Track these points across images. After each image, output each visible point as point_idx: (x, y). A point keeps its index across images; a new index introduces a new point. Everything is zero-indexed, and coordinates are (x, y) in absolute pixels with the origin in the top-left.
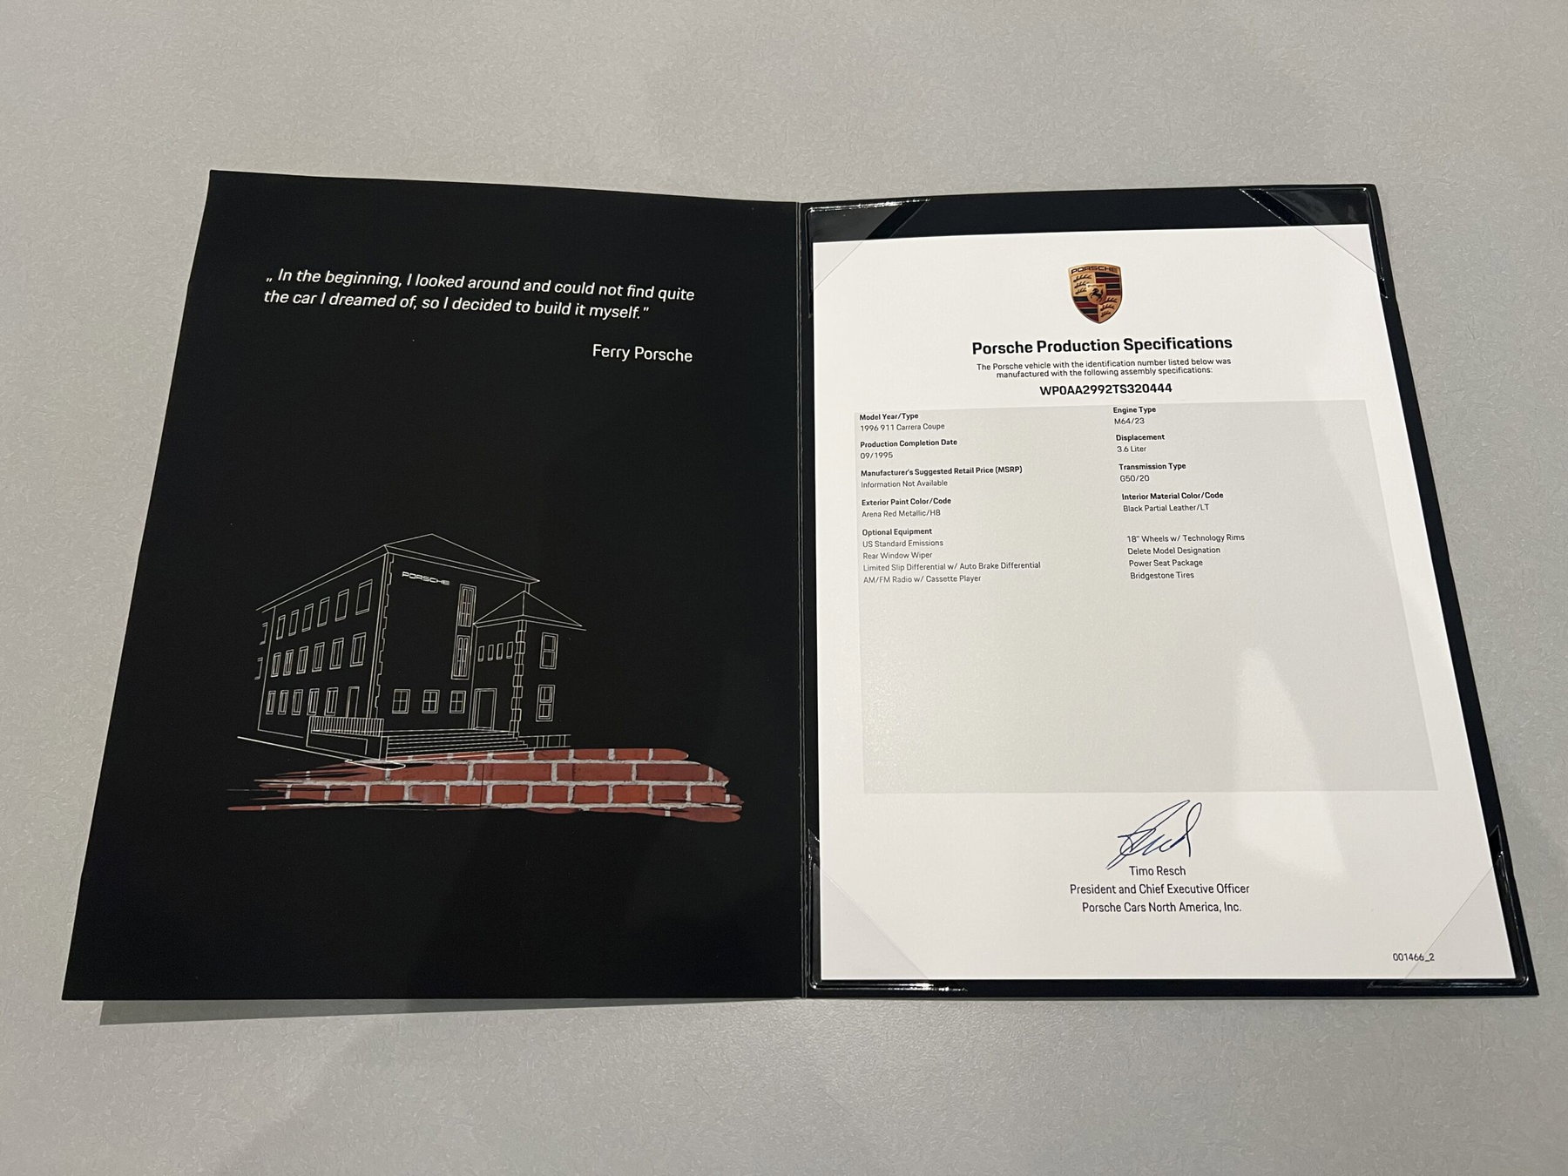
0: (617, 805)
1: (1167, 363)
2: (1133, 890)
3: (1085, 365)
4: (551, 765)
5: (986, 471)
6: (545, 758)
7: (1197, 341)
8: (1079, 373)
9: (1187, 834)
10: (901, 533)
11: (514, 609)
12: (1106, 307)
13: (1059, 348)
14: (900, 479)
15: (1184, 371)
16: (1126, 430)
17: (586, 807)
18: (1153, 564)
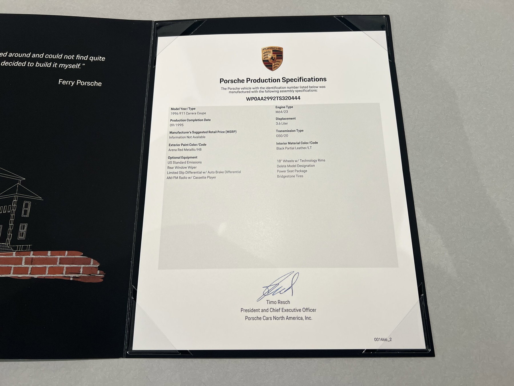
0: (49, 275)
1: (299, 88)
2: (267, 310)
3: (265, 88)
4: (22, 258)
5: (222, 132)
6: (20, 255)
7: (312, 78)
8: (263, 92)
9: (292, 286)
10: (184, 158)
11: (13, 191)
12: (276, 64)
13: (255, 81)
14: (186, 135)
15: (306, 91)
16: (280, 116)
17: (36, 276)
18: (287, 171)
